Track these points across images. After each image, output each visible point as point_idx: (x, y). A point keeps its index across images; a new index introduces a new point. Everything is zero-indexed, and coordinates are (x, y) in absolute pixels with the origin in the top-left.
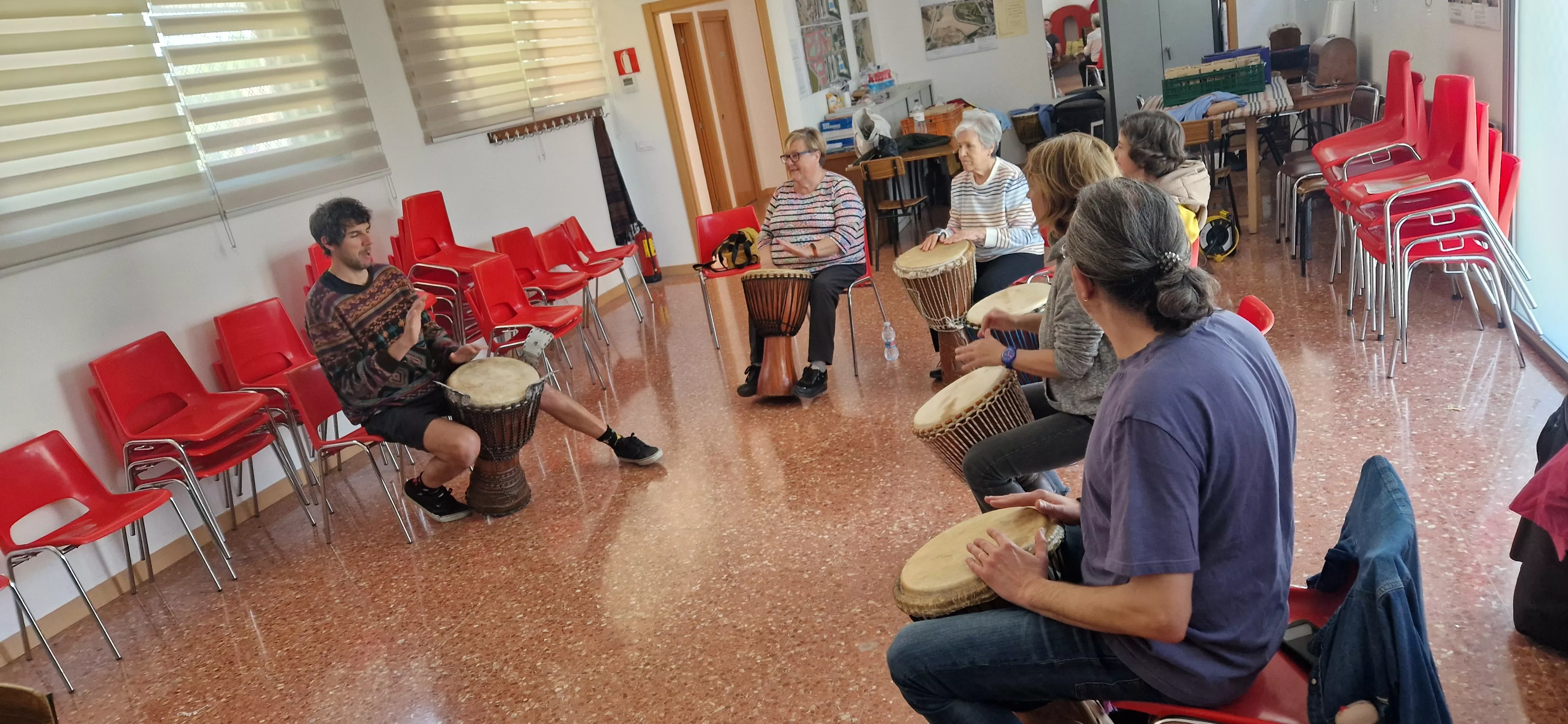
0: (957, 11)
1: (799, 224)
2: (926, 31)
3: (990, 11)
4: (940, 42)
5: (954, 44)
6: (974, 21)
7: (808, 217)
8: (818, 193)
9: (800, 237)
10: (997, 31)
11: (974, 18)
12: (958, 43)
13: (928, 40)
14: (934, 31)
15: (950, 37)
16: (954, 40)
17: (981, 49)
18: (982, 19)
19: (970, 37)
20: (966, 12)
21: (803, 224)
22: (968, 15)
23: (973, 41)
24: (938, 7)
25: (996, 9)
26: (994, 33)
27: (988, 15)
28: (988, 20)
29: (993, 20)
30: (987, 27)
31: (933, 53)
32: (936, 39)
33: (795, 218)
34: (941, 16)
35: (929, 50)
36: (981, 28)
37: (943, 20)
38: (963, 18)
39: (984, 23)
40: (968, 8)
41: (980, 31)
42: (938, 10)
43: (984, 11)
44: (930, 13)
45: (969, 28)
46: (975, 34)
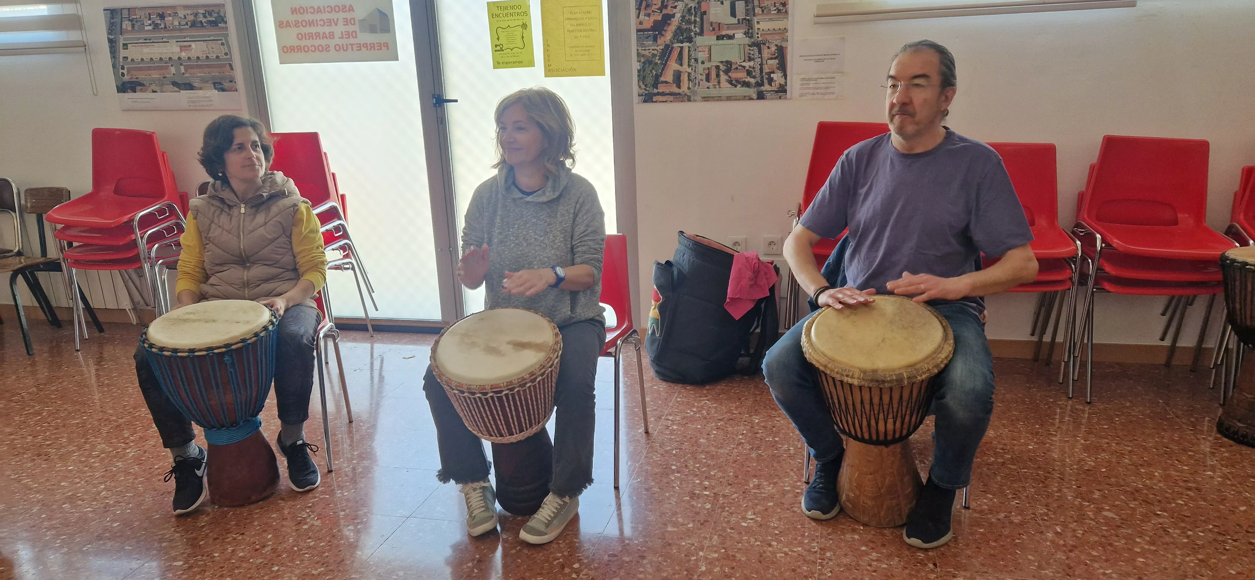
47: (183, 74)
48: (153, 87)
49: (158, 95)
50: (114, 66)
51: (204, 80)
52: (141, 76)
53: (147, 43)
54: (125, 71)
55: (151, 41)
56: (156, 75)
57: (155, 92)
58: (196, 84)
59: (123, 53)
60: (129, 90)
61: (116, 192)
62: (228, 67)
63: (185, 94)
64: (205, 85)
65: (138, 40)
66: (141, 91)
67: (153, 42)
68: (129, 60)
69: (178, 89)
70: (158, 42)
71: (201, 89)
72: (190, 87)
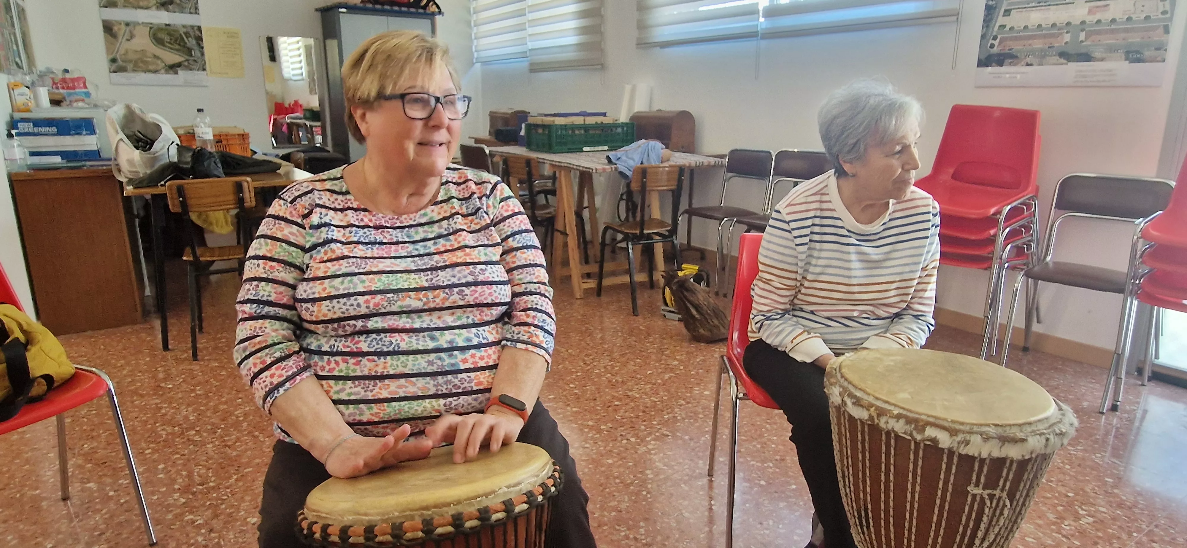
0: (154, 35)
1: (438, 298)
2: (109, 50)
3: (199, 45)
4: (130, 66)
5: (150, 71)
6: (177, 50)
7: (463, 275)
8: (445, 210)
9: (448, 335)
10: (207, 66)
11: (177, 47)
12: (156, 72)
13: (114, 61)
14: (122, 51)
15: (146, 63)
16: (151, 67)
17: (187, 84)
18: (189, 51)
19: (173, 68)
20: (167, 38)
21: (455, 298)
22: (170, 43)
23: (176, 73)
24: (127, 24)
25: (206, 43)
26: (204, 70)
27: (196, 47)
28: (196, 53)
29: (203, 54)
30: (195, 61)
31: (118, 77)
32: (123, 61)
33: (422, 280)
34: (132, 36)
35: (115, 72)
36: (187, 60)
37: (134, 41)
38: (164, 45)
39: (191, 55)
40: (169, 34)
41: (186, 63)
42: (128, 29)
43: (191, 42)
44: (115, 28)
45: (174, 58)
46: (179, 65)
47: (1082, 42)
48: (1029, 60)
49: (1035, 68)
50: (983, 37)
51: (1111, 49)
52: (1016, 47)
53: (1040, 6)
54: (996, 43)
55: (1048, 4)
56: (1038, 44)
57: (1031, 65)
58: (1097, 55)
59: (1001, 20)
60: (994, 64)
61: (954, 177)
62: (1161, 31)
63: (1074, 67)
64: (1109, 55)
65: (1028, 4)
66: (1010, 64)
67: (1049, 5)
68: (1007, 28)
69: (1065, 61)
70: (1057, 5)
71: (1102, 60)
72: (1086, 57)
